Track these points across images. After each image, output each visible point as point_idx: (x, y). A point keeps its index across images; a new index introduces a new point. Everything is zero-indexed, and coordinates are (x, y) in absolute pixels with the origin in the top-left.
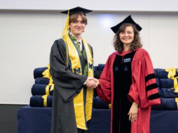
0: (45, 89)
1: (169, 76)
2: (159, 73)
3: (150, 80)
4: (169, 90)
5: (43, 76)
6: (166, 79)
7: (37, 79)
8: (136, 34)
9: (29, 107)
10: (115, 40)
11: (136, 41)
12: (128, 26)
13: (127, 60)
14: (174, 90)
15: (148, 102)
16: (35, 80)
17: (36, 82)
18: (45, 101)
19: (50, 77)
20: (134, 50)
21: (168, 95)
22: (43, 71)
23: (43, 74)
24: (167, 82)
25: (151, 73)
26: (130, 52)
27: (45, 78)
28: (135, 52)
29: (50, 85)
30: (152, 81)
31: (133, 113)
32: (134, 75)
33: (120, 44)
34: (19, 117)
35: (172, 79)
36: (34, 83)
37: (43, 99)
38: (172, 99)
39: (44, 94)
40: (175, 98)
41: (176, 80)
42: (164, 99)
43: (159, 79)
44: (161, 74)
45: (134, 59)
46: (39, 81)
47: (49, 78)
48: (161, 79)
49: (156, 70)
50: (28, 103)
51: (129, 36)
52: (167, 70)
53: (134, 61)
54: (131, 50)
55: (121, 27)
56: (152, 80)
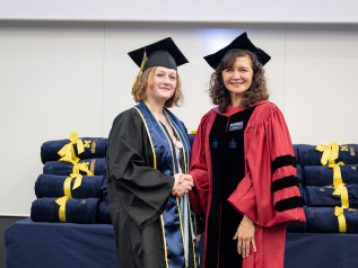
0: (62, 186)
1: (324, 161)
2: (304, 153)
3: (279, 170)
4: (322, 190)
5: (60, 157)
6: (317, 167)
7: (47, 163)
8: (257, 71)
9: (30, 222)
10: (213, 84)
11: (257, 86)
12: (240, 56)
13: (237, 126)
14: (333, 190)
15: (274, 215)
16: (42, 166)
17: (45, 170)
18: (62, 209)
19: (74, 159)
20: (251, 106)
21: (319, 202)
22: (59, 148)
23: (61, 153)
24: (318, 172)
25: (284, 154)
26: (242, 109)
27: (63, 162)
28: (253, 108)
29: (73, 176)
30: (283, 171)
31: (245, 237)
32: (248, 156)
33: (222, 92)
34: (8, 242)
35: (330, 166)
36: (41, 172)
37: (58, 206)
38: (328, 209)
39: (61, 194)
40: (334, 206)
41: (339, 169)
42: (310, 209)
43: (302, 166)
44: (306, 155)
45: (249, 124)
46: (51, 168)
47: (71, 161)
48: (307, 168)
49: (297, 148)
50: (27, 213)
51: (242, 78)
52: (319, 148)
53: (250, 128)
54: (244, 104)
55: (226, 58)
56: (285, 168)
